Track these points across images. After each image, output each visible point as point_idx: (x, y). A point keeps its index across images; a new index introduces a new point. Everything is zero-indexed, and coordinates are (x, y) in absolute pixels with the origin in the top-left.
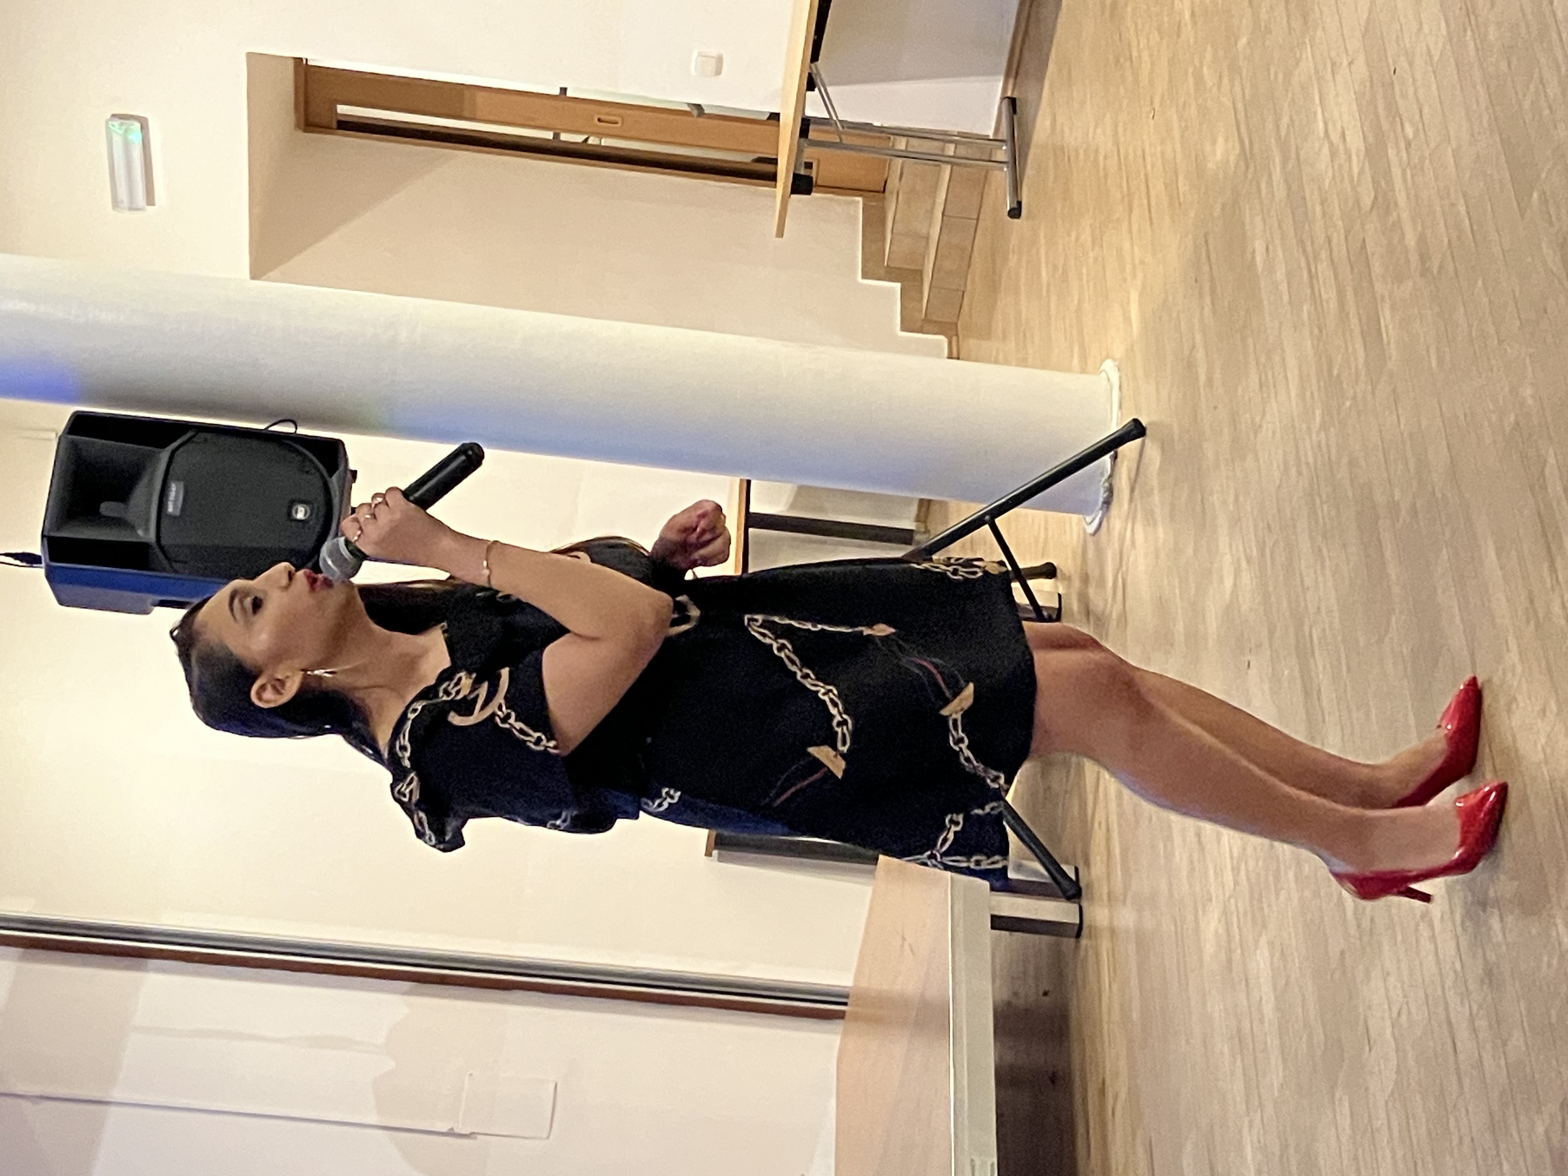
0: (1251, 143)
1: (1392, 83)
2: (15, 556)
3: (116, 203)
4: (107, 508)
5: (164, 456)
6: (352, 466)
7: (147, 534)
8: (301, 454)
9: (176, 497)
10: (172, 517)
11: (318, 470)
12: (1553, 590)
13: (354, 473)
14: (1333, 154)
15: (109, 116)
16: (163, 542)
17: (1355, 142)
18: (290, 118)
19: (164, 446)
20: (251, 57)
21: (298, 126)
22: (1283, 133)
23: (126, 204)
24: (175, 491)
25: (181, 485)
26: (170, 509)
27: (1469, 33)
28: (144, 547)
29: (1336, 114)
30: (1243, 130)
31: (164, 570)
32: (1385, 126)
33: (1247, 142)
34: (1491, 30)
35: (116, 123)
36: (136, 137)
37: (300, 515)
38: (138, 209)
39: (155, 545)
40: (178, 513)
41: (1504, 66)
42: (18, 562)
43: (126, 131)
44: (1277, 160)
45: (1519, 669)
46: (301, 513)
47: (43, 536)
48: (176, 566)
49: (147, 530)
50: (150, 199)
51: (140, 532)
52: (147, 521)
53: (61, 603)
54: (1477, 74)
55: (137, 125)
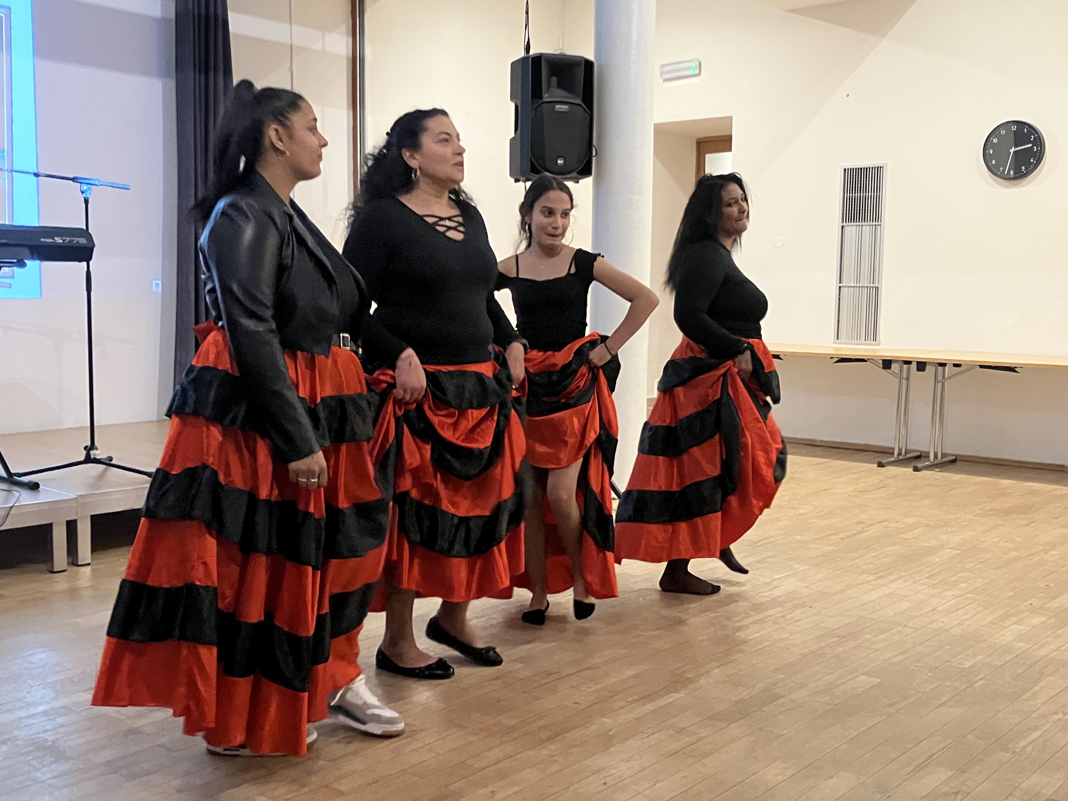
0: (759, 546)
1: (805, 607)
2: (528, 42)
3: (663, 66)
4: (554, 79)
5: (579, 101)
6: (580, 181)
7: (546, 97)
8: (584, 159)
9: (562, 108)
10: (554, 107)
11: (579, 166)
12: (627, 702)
13: (578, 182)
14: (768, 584)
15: (700, 59)
16: (544, 105)
17: (777, 592)
18: (702, 135)
19: (583, 101)
20: (731, 118)
21: (699, 139)
22: (769, 560)
23: (663, 70)
24: (565, 108)
25: (568, 110)
26: (557, 106)
27: (837, 639)
28: (541, 97)
29: (785, 583)
30: (764, 542)
31: (532, 107)
32: (787, 605)
33: (759, 544)
34: (842, 649)
35: (698, 64)
36: (691, 72)
37: (559, 162)
38: (661, 76)
39: (541, 102)
40: (556, 110)
41: (828, 656)
42: (526, 43)
43: (694, 68)
44: (757, 559)
45: (590, 690)
46: (560, 162)
47: (541, 54)
48: (534, 111)
49: (548, 97)
50: (665, 80)
51: (546, 95)
52: (552, 97)
53: (512, 64)
54: (823, 644)
55: (697, 72)
